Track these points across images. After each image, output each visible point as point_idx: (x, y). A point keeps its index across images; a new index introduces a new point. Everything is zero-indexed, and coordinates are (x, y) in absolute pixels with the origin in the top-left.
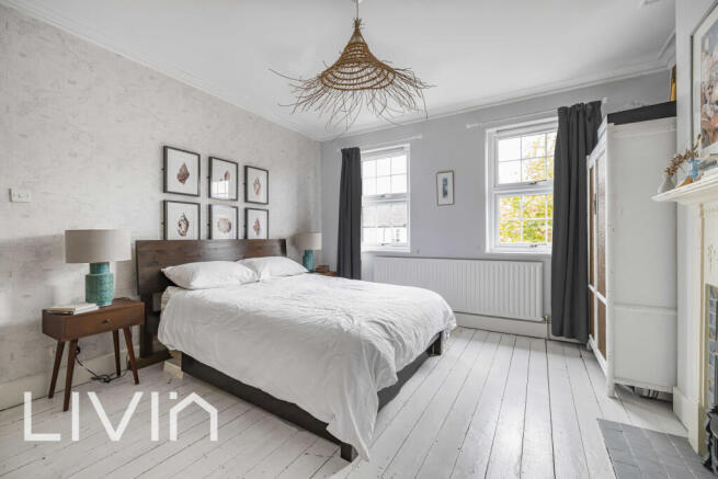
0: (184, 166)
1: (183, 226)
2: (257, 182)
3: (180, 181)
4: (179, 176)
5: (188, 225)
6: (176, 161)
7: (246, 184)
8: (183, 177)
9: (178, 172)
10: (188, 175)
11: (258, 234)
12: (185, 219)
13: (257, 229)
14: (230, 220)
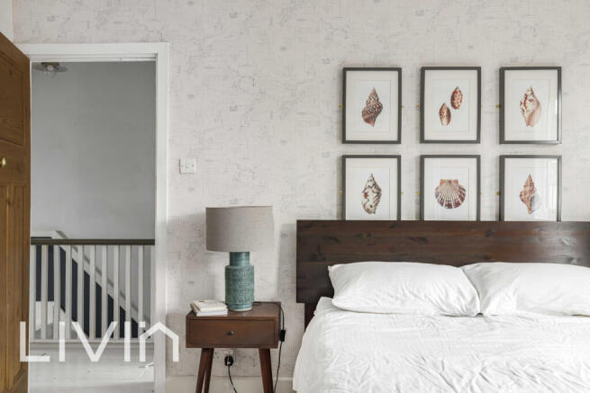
0: (375, 94)
1: (372, 196)
2: (530, 97)
3: (367, 121)
4: (364, 113)
5: (379, 194)
6: (360, 88)
7: (501, 106)
8: (372, 114)
9: (364, 106)
10: (380, 107)
11: (530, 209)
12: (375, 184)
13: (529, 198)
14: (462, 183)
